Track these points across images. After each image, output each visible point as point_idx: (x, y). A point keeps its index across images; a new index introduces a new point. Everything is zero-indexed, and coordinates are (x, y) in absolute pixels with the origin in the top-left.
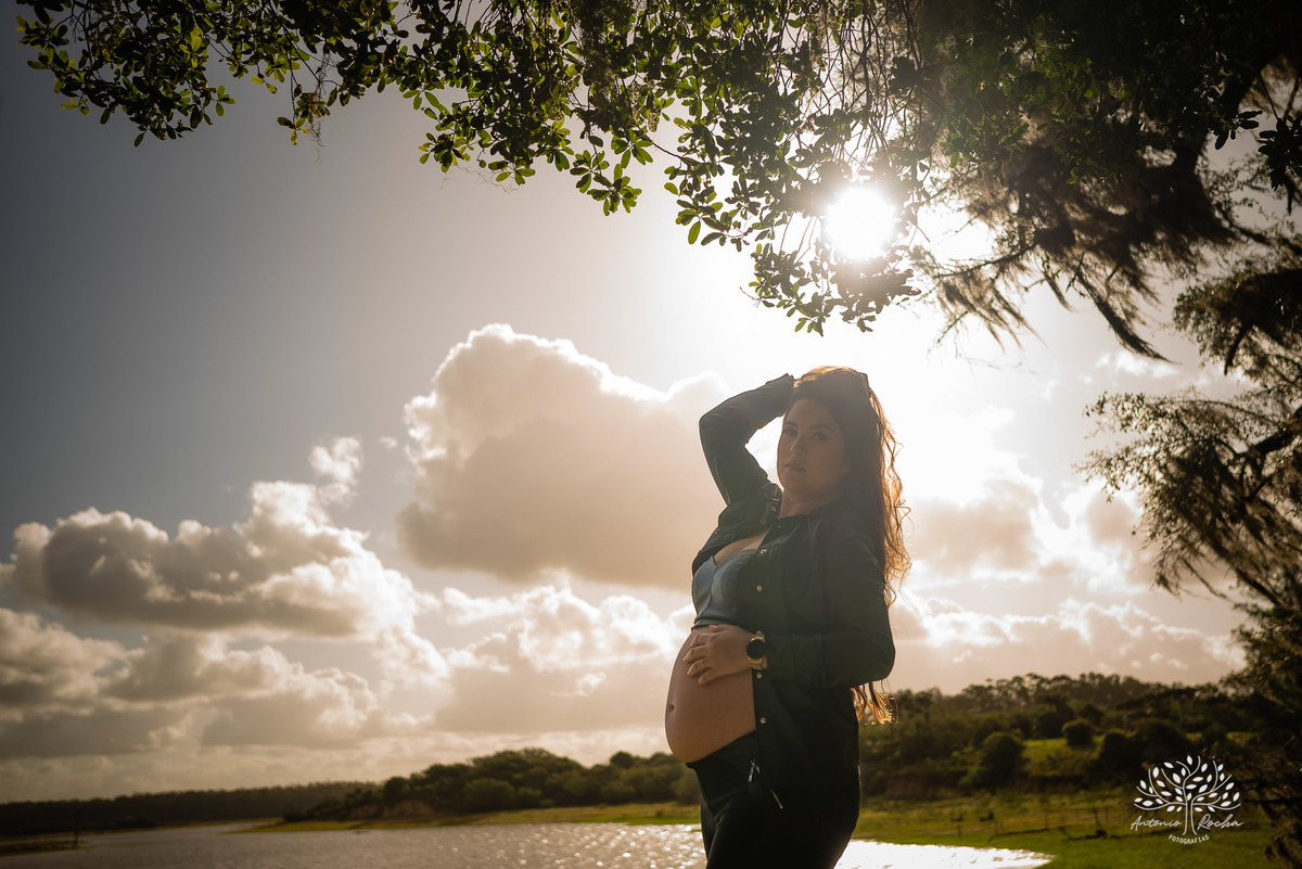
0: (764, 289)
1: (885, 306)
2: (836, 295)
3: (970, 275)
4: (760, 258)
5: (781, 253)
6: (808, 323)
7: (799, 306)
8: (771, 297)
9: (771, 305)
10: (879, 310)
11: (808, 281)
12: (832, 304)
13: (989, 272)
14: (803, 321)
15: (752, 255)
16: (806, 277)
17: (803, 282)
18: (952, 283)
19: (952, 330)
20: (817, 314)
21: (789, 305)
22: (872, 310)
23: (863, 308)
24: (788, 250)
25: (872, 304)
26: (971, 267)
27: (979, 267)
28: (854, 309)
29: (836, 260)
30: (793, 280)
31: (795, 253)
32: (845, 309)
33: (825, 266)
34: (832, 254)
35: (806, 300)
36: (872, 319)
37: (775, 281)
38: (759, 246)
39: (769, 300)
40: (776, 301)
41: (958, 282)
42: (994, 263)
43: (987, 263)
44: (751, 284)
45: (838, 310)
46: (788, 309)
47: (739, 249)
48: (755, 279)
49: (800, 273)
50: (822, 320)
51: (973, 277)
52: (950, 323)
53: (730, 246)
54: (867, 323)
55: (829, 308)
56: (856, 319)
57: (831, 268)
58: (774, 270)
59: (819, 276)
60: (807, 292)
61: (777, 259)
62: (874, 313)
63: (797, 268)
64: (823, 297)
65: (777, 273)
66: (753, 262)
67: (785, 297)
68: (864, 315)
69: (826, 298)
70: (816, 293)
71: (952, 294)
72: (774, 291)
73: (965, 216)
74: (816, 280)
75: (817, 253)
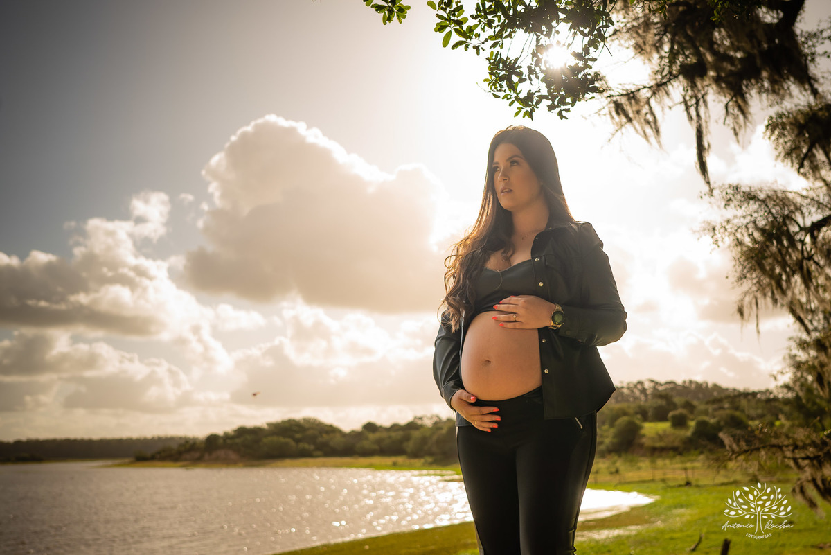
0: (494, 84)
1: (577, 102)
2: (544, 92)
3: (632, 96)
4: (492, 61)
5: (508, 58)
6: (523, 111)
7: (517, 99)
8: (497, 91)
9: (497, 97)
10: (573, 104)
11: (525, 80)
12: (541, 97)
13: (645, 93)
14: (520, 109)
15: (487, 59)
16: (523, 77)
17: (522, 80)
18: (619, 101)
19: (619, 132)
20: (529, 106)
21: (510, 98)
22: (569, 104)
23: (562, 102)
24: (512, 57)
25: (569, 100)
26: (633, 90)
27: (639, 90)
28: (556, 103)
29: (546, 66)
30: (515, 79)
31: (517, 59)
32: (549, 102)
33: (538, 70)
34: (543, 62)
35: (522, 96)
36: (568, 110)
37: (501, 79)
38: (492, 53)
39: (497, 93)
40: (502, 94)
41: (623, 100)
42: (650, 87)
43: (645, 87)
44: (485, 80)
45: (546, 103)
46: (510, 101)
47: (478, 54)
48: (488, 76)
49: (520, 74)
50: (533, 110)
51: (634, 97)
52: (617, 128)
53: (471, 50)
54: (564, 113)
55: (538, 102)
56: (557, 110)
57: (542, 71)
58: (501, 70)
59: (533, 77)
60: (524, 89)
61: (504, 62)
62: (569, 106)
63: (518, 70)
64: (534, 94)
65: (504, 72)
66: (487, 64)
67: (508, 92)
68: (563, 107)
69: (537, 94)
70: (530, 90)
71: (619, 108)
72: (501, 86)
73: (631, 52)
74: (531, 80)
75: (533, 61)
